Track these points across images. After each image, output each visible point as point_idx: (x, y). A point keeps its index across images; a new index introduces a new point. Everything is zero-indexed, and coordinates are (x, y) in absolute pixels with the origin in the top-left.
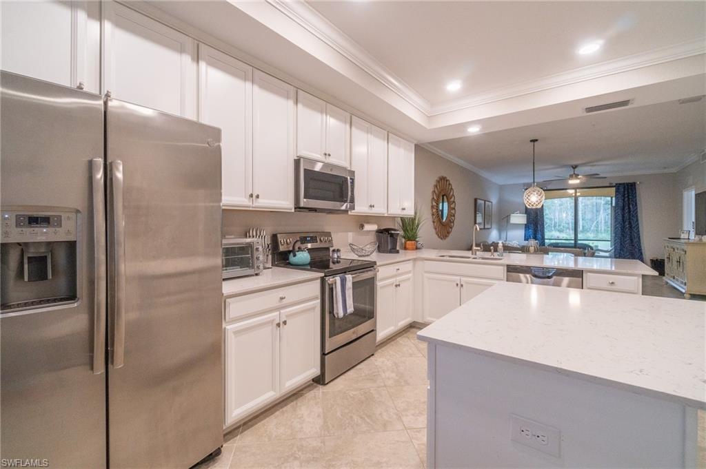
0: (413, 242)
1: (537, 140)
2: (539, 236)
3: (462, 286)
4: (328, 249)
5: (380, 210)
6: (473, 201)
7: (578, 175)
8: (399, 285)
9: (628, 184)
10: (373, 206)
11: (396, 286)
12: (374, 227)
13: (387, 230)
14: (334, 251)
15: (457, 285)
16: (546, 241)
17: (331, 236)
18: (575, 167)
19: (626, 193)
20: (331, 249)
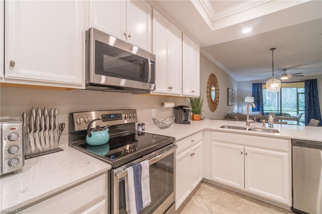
0: (198, 115)
1: (275, 49)
2: (260, 109)
3: (246, 154)
4: (133, 124)
5: (176, 91)
6: (227, 90)
7: (287, 74)
8: (194, 154)
9: (312, 80)
10: (172, 88)
11: (192, 155)
12: (172, 105)
13: (181, 107)
14: (139, 125)
15: (242, 153)
16: (264, 111)
17: (136, 113)
18: (285, 70)
19: (311, 85)
20: (137, 124)
